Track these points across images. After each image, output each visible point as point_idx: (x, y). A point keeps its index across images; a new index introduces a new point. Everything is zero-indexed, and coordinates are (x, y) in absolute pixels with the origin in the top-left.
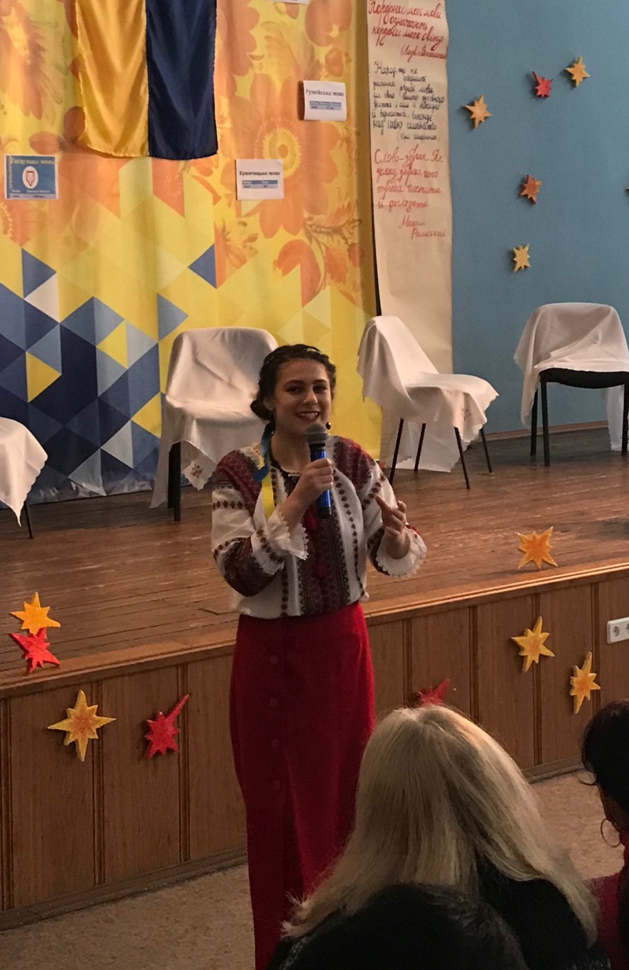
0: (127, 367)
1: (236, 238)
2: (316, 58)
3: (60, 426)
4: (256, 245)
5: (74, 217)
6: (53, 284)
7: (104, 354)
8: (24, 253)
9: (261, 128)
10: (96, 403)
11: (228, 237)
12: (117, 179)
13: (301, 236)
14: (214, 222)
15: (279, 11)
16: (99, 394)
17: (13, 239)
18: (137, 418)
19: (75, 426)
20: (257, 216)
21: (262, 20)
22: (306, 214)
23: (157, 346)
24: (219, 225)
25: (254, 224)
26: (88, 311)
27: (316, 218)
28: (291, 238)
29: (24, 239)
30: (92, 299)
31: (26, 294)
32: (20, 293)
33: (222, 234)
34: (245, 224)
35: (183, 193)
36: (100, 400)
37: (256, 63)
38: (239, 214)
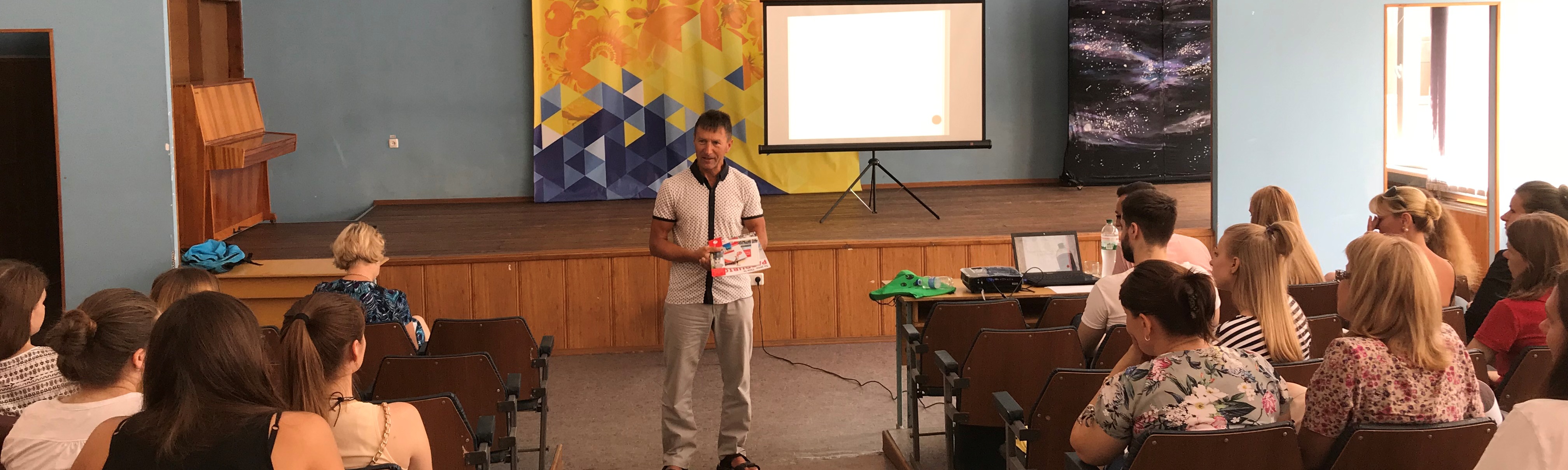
0: (685, 131)
1: (759, 62)
3: (644, 160)
5: (653, 50)
6: (640, 87)
7: (670, 125)
8: (623, 70)
10: (665, 148)
11: (752, 62)
12: (680, 31)
14: (743, 55)
16: (667, 144)
17: (617, 63)
19: (653, 160)
24: (747, 55)
26: (661, 102)
29: (623, 63)
30: (663, 95)
31: (624, 92)
32: (621, 91)
33: (749, 60)
35: (721, 38)
36: (668, 149)
38: (760, 48)
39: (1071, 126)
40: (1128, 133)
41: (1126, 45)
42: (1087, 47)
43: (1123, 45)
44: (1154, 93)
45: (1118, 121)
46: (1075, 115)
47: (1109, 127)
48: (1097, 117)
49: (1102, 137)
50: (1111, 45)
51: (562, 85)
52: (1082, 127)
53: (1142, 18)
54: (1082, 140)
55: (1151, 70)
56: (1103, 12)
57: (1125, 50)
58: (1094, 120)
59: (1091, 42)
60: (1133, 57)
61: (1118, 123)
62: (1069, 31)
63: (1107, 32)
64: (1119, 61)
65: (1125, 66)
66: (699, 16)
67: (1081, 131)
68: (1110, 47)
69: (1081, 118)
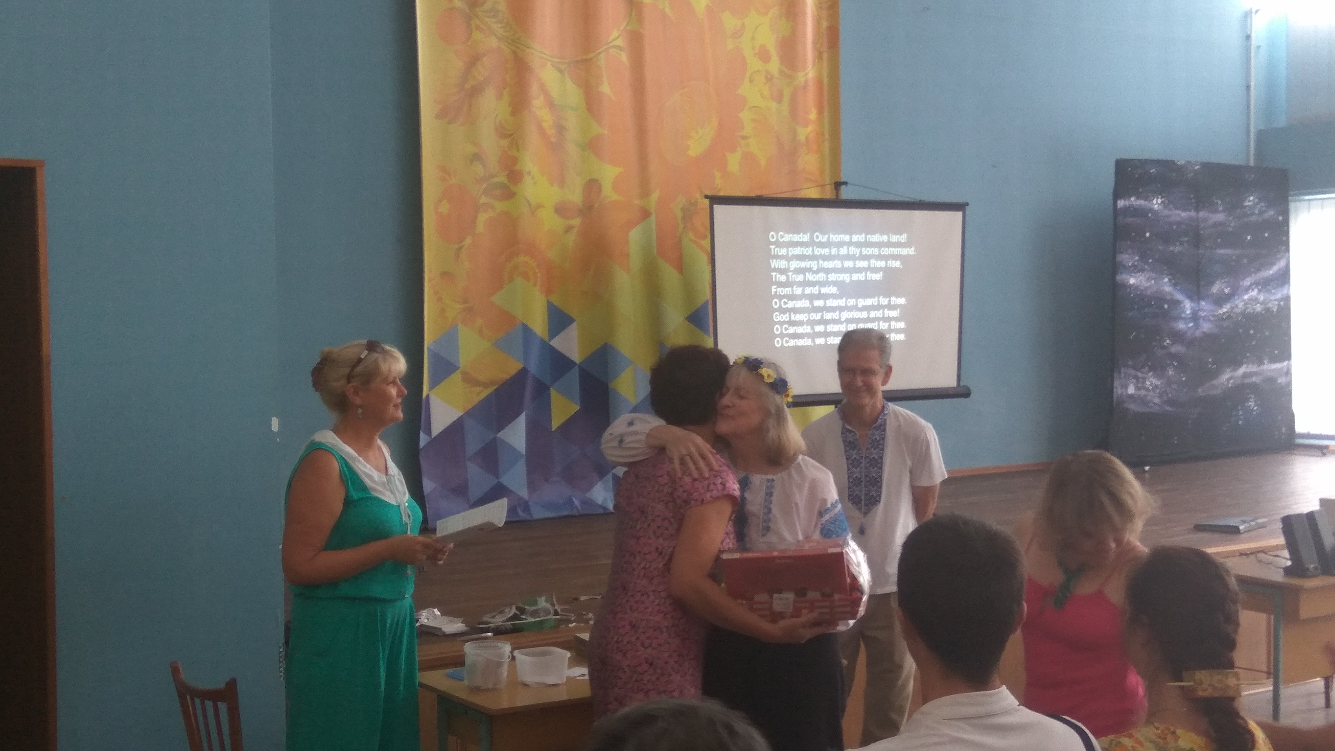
0: (635, 403)
3: (578, 452)
6: (572, 331)
7: (615, 390)
8: (550, 302)
12: (627, 241)
15: (763, 97)
17: (541, 291)
26: (602, 353)
30: (604, 343)
31: (550, 337)
32: (545, 337)
35: (681, 254)
39: (1116, 387)
40: (1167, 394)
41: (1166, 280)
42: (1132, 281)
43: (1163, 279)
44: (1190, 343)
45: (1158, 380)
46: (1120, 373)
47: (1151, 388)
48: (1140, 375)
49: (1143, 401)
50: (1153, 279)
52: (1126, 388)
53: (1182, 244)
54: (1126, 405)
55: (1188, 312)
56: (1148, 235)
57: (1166, 286)
58: (1137, 378)
59: (1135, 273)
60: (1172, 295)
61: (1159, 383)
62: (1114, 257)
63: (1150, 261)
64: (1160, 299)
65: (1166, 306)
67: (1124, 393)
68: (1153, 282)
69: (1125, 376)
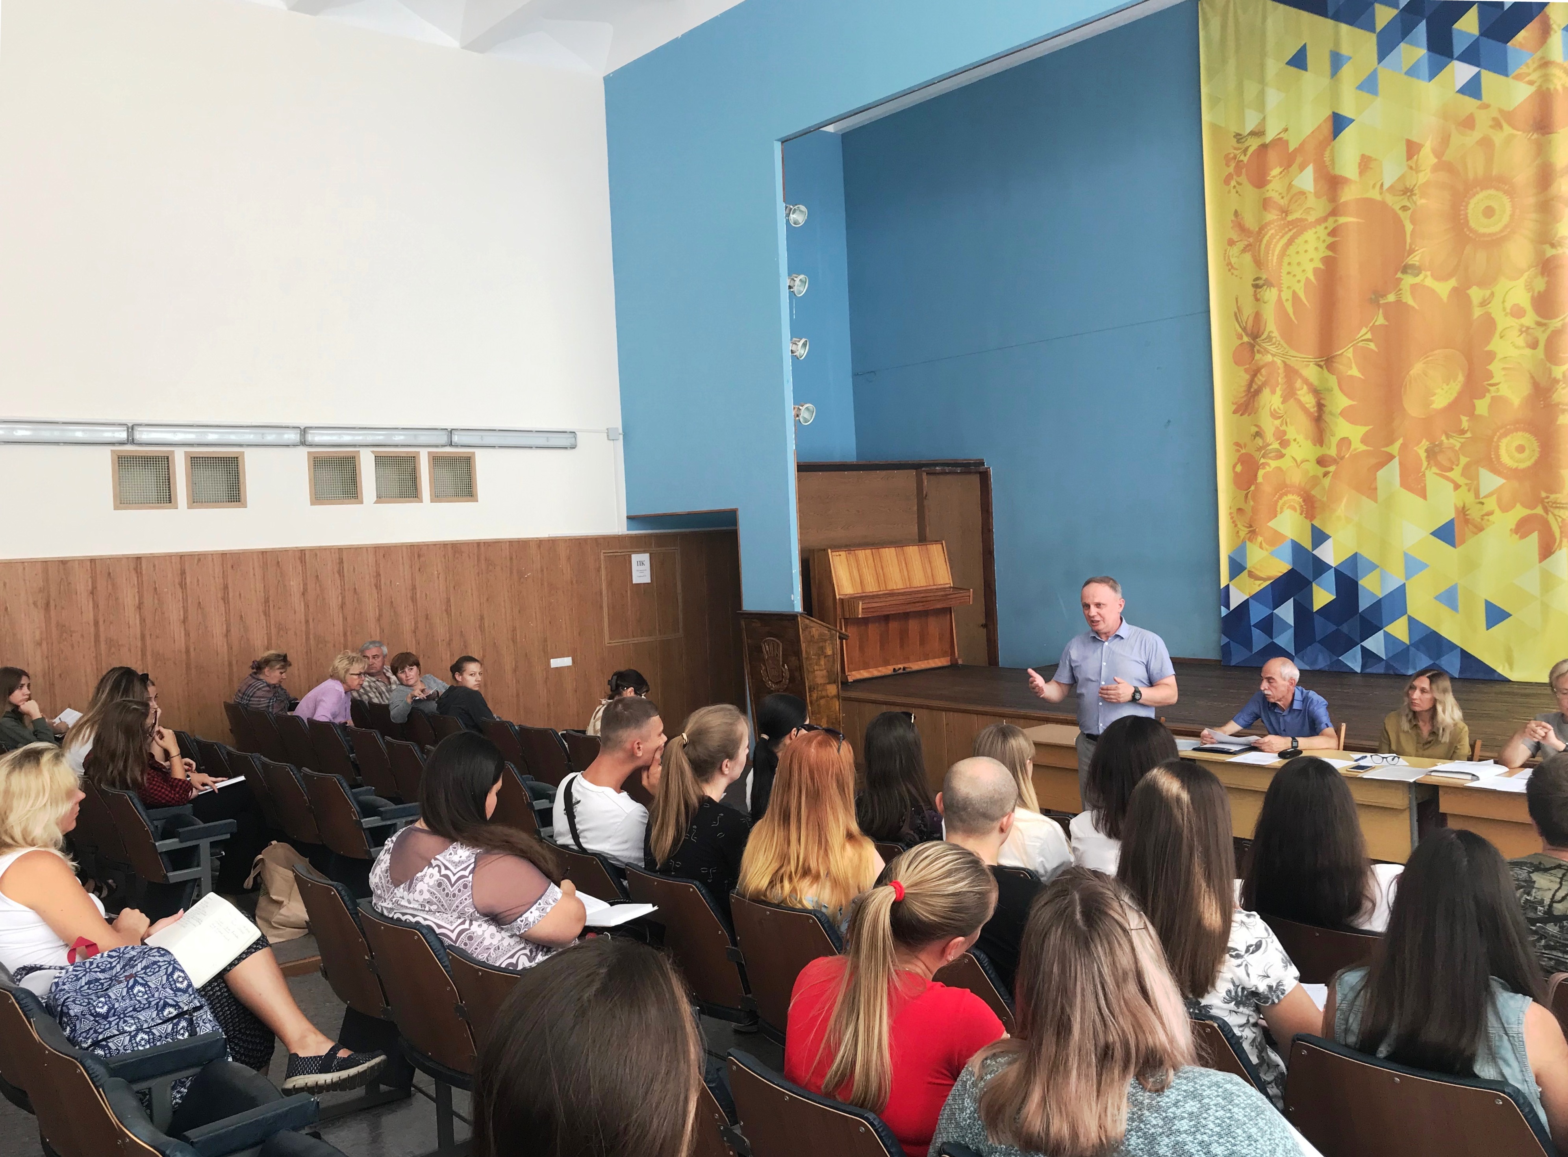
0: (1381, 596)
1: (1475, 513)
2: (1553, 376)
3: (1334, 628)
4: (1491, 518)
6: (1329, 542)
7: (1363, 587)
9: (1498, 434)
10: (1358, 616)
11: (1467, 513)
12: (1376, 478)
13: (1539, 510)
14: (1455, 503)
15: (1517, 347)
16: (1360, 610)
18: (1389, 629)
19: (1345, 628)
20: (1494, 497)
21: (1499, 356)
22: (1544, 494)
23: (1404, 585)
24: (1459, 505)
25: (1491, 504)
26: (1354, 561)
27: (1553, 497)
28: (1527, 512)
29: (1312, 518)
31: (1313, 550)
32: (1310, 549)
33: (1462, 511)
34: (1482, 503)
36: (1361, 616)
37: (1491, 388)
38: (1477, 495)
51: (1248, 543)
66: (1396, 462)
